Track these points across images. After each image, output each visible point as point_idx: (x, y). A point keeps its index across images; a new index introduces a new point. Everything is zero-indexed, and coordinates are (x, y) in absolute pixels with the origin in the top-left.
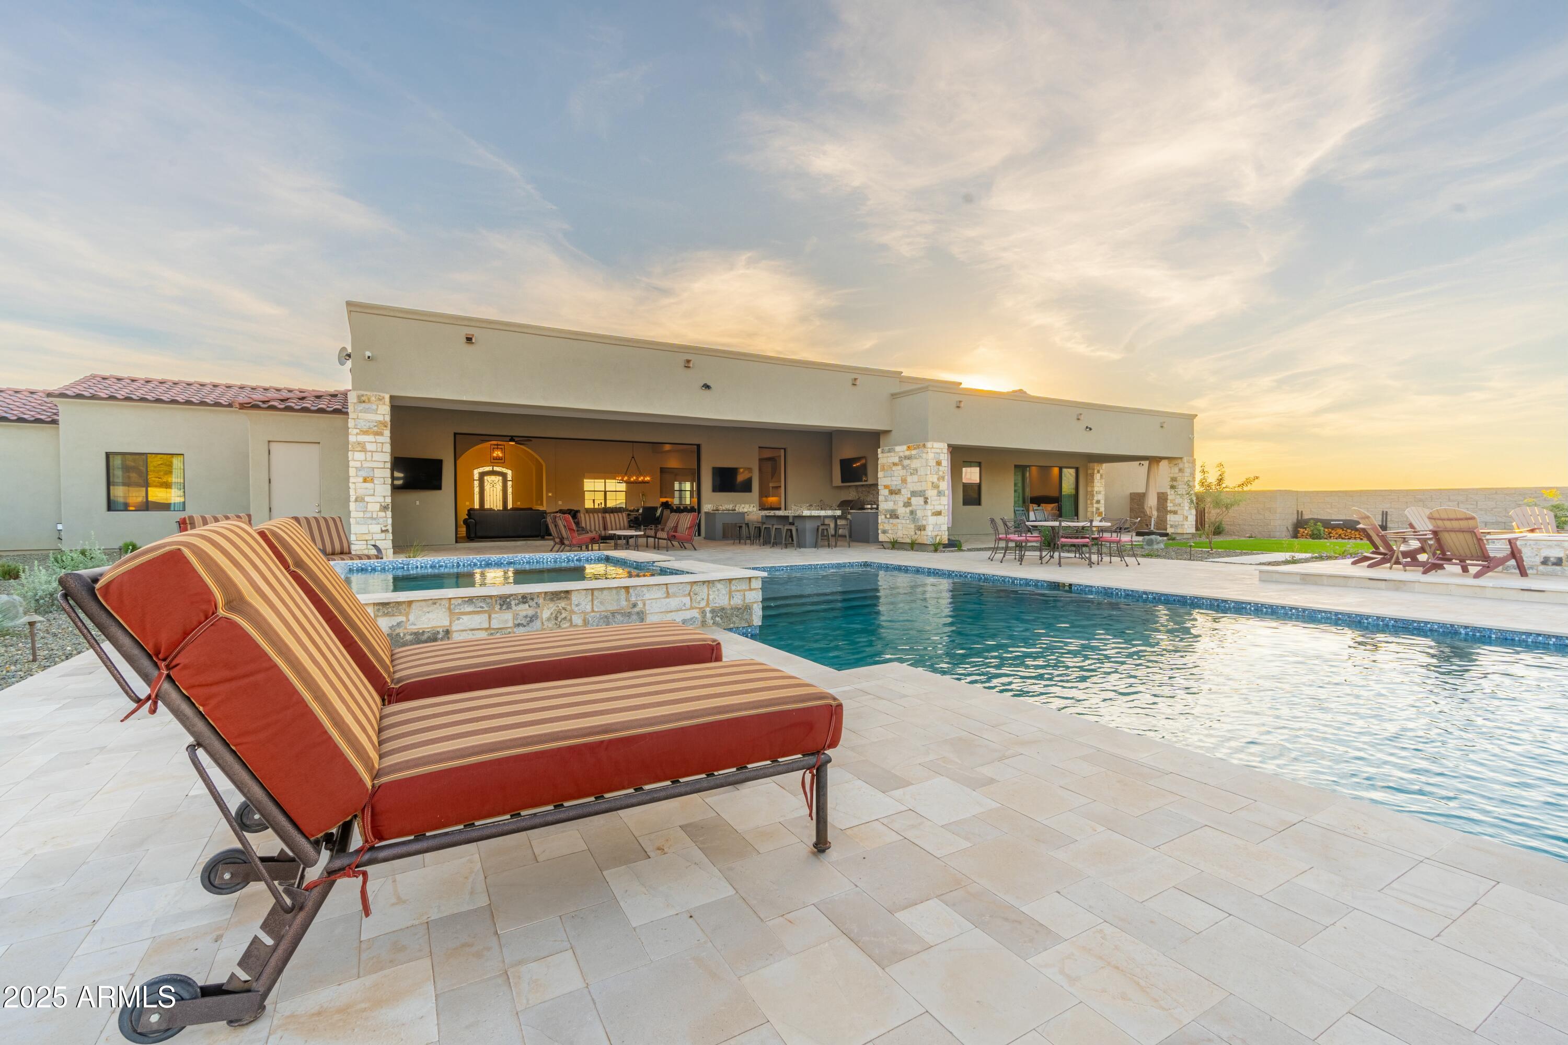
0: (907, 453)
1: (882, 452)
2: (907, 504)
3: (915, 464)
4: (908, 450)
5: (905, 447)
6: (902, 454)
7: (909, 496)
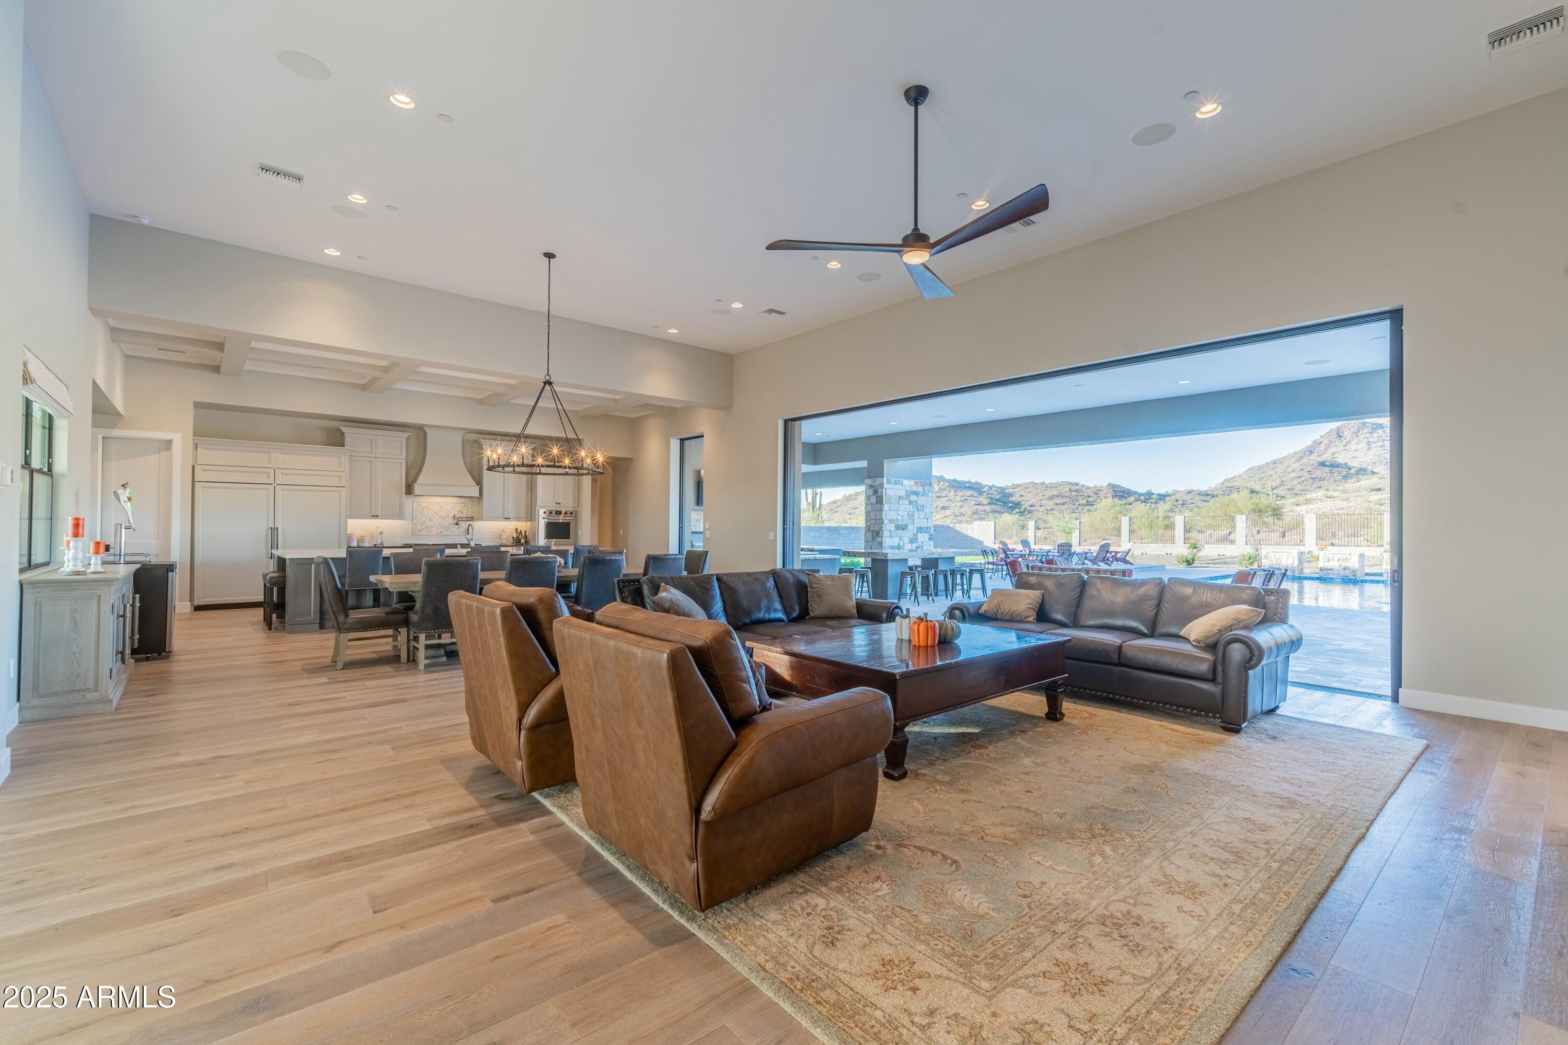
0: (915, 489)
1: (888, 483)
2: (913, 540)
3: (921, 500)
4: (915, 485)
5: (912, 482)
6: (909, 489)
7: (915, 532)
